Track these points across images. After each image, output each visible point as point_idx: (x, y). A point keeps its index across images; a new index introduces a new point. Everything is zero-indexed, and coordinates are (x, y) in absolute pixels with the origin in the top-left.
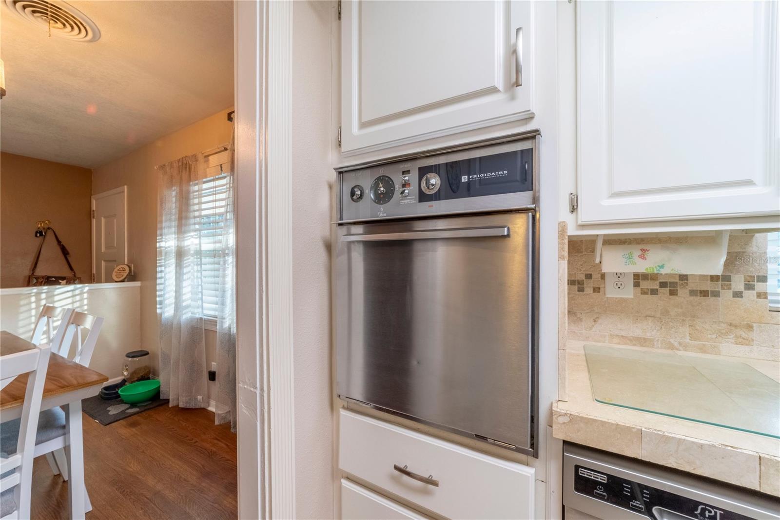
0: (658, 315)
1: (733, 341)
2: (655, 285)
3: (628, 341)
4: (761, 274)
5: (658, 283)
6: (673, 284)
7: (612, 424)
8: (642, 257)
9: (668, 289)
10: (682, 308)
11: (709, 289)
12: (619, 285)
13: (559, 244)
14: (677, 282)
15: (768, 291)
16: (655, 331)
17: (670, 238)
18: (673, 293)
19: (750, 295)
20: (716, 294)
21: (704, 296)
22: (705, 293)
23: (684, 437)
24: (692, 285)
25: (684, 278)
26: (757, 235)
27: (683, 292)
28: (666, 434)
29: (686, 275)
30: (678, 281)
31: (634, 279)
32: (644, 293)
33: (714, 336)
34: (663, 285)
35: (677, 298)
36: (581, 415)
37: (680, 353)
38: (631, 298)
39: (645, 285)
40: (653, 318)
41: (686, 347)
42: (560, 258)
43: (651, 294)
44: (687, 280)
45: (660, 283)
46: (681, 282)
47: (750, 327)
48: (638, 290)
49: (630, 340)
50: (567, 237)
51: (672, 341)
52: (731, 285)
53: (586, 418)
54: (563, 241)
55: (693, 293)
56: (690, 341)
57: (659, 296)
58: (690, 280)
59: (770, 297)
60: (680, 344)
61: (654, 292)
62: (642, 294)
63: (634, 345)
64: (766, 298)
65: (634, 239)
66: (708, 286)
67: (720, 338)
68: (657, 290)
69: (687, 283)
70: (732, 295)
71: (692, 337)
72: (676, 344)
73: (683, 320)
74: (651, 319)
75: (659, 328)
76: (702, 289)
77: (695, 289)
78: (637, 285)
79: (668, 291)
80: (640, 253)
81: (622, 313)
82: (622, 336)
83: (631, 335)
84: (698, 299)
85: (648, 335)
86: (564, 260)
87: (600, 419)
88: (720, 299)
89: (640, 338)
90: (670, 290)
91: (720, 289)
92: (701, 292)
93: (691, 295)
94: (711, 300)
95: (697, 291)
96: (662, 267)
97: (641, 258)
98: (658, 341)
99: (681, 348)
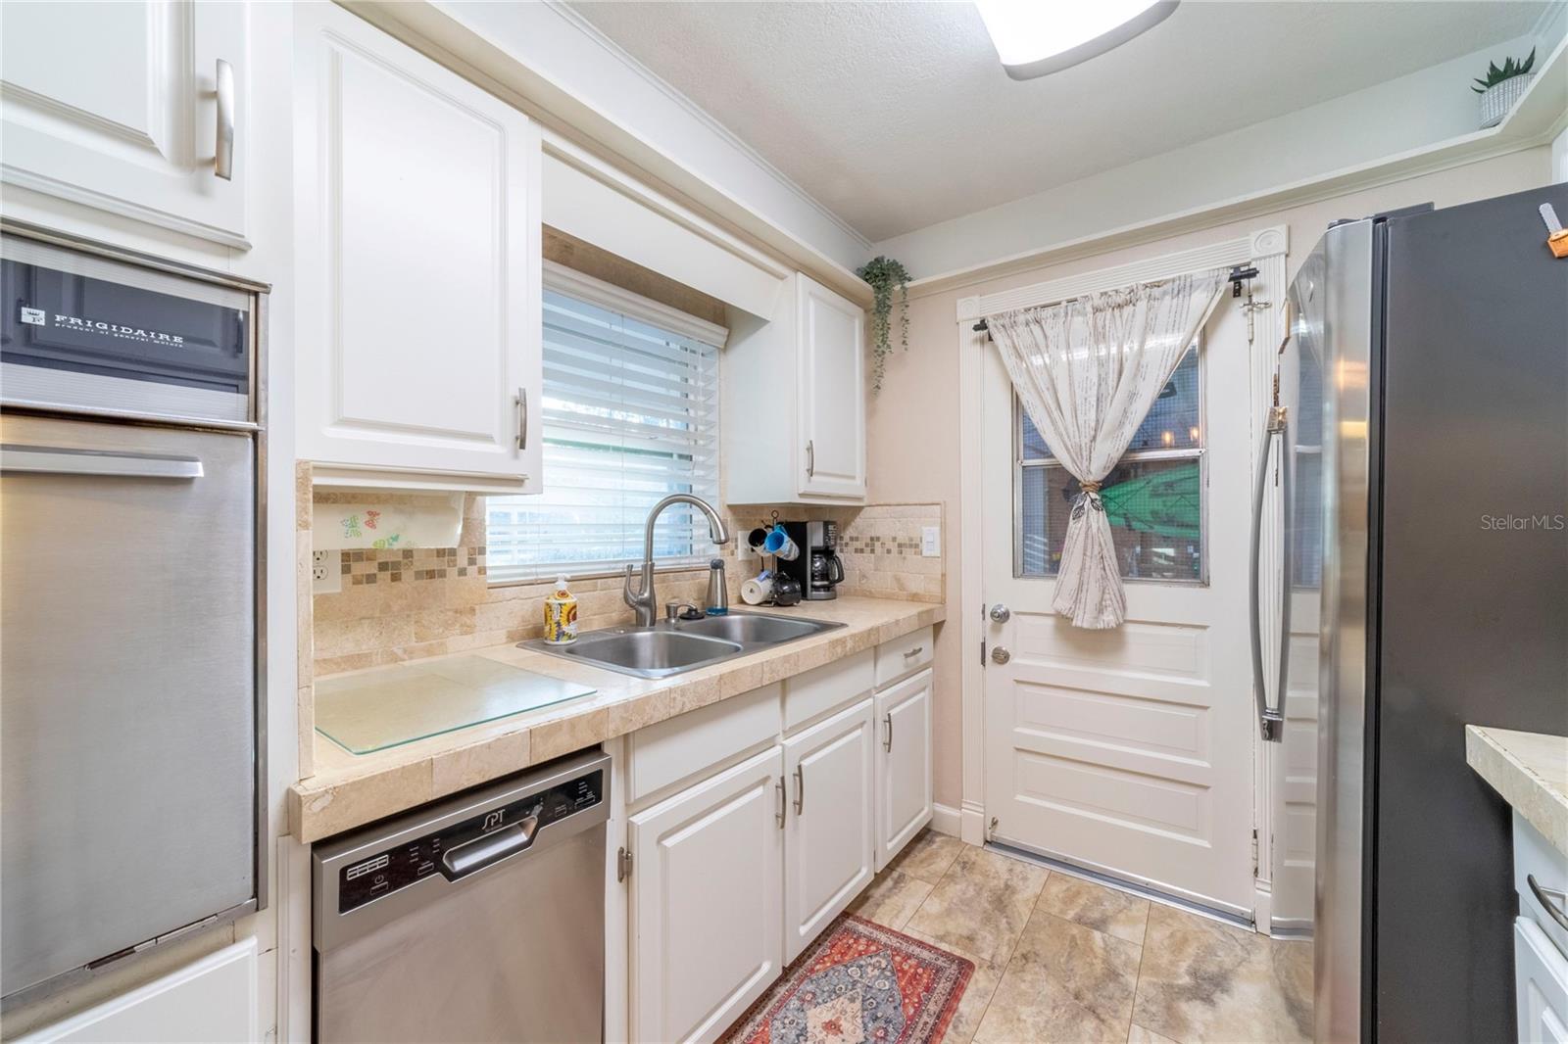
0: (378, 615)
1: (458, 631)
2: (372, 568)
3: (334, 667)
4: (481, 545)
5: (376, 564)
6: (396, 565)
7: (397, 770)
8: (371, 524)
9: (390, 572)
10: (406, 599)
11: (436, 568)
12: (318, 573)
13: (297, 501)
14: (400, 562)
15: (487, 565)
16: (373, 640)
17: (392, 495)
18: (396, 578)
19: (472, 570)
20: (442, 574)
21: (431, 578)
22: (431, 574)
23: (473, 745)
24: (419, 564)
25: (408, 554)
26: (479, 498)
27: (407, 575)
28: (458, 750)
29: (411, 551)
30: (401, 559)
31: (343, 561)
32: (357, 582)
33: (441, 630)
34: (383, 567)
35: (401, 585)
36: (350, 781)
37: (407, 663)
38: (338, 593)
39: (359, 568)
40: (370, 621)
41: (410, 653)
42: (300, 525)
43: (367, 583)
44: (412, 557)
45: (380, 564)
46: (405, 561)
47: (473, 610)
48: (349, 577)
49: (338, 664)
50: (311, 489)
51: (395, 649)
52: (456, 560)
53: (359, 782)
54: (306, 496)
55: (419, 575)
56: (417, 644)
57: (378, 584)
58: (415, 557)
59: (489, 572)
60: (405, 651)
61: (371, 579)
62: (354, 583)
63: (344, 670)
64: (485, 573)
65: (341, 493)
66: (434, 564)
67: (446, 632)
68: (375, 575)
69: (411, 562)
70: (457, 573)
71: (420, 638)
72: (400, 652)
73: (408, 616)
74: (367, 621)
75: (377, 634)
76: (429, 569)
77: (421, 569)
78: (346, 570)
79: (389, 576)
80: (367, 518)
81: (323, 620)
82: (325, 660)
83: (339, 654)
84: (425, 582)
85: (365, 649)
86: (308, 529)
87: (380, 772)
88: (446, 580)
89: (352, 656)
90: (392, 574)
91: (446, 567)
92: (427, 572)
93: (416, 579)
94: (437, 581)
95: (423, 571)
96: (396, 539)
97: (368, 525)
98: (377, 654)
99: (406, 657)
